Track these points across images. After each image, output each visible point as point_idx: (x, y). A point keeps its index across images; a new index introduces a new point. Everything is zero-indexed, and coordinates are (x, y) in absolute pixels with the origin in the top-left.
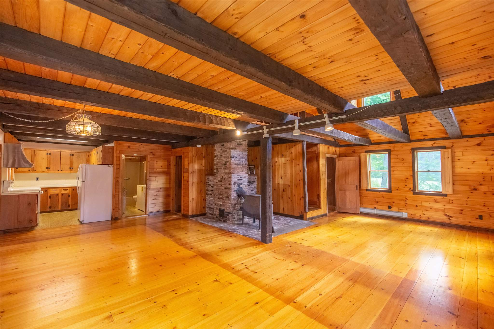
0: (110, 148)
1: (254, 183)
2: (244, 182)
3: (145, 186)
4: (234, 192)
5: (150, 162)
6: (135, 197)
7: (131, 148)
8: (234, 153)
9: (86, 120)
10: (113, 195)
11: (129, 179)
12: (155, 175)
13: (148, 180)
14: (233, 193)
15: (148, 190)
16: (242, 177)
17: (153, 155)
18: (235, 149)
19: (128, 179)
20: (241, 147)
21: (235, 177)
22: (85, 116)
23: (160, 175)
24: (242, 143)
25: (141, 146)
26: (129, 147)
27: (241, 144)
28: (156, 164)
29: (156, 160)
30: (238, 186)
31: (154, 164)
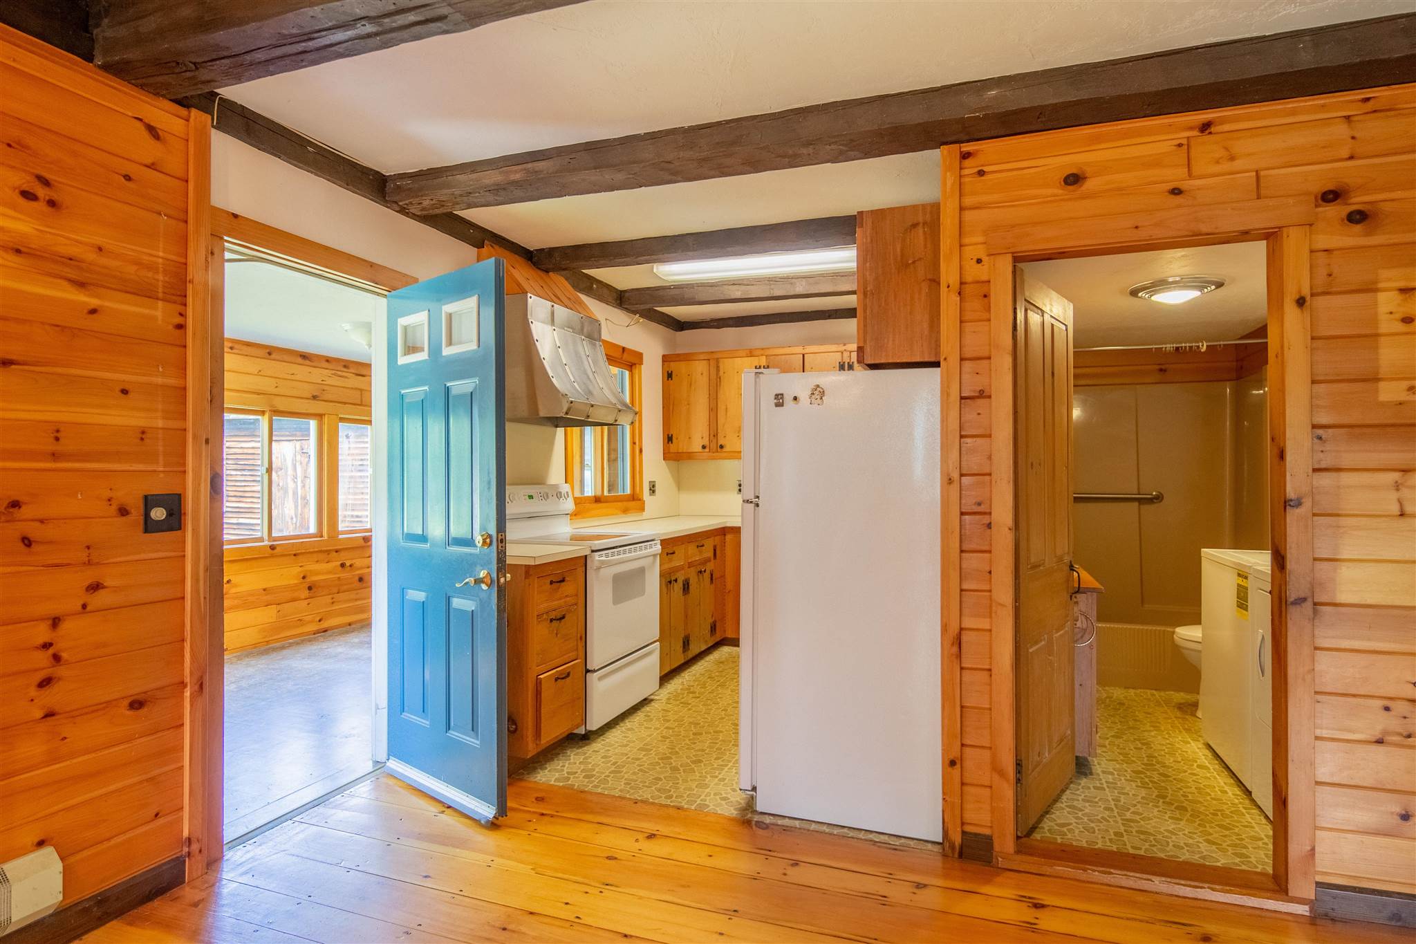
0: (915, 226)
3: (1260, 561)
5: (1321, 302)
6: (1188, 634)
7: (1089, 185)
10: (945, 628)
11: (1159, 498)
13: (1292, 515)
15: (1296, 618)
17: (1358, 217)
19: (1151, 501)
25: (1207, 148)
26: (1073, 180)
31: (1374, 320)
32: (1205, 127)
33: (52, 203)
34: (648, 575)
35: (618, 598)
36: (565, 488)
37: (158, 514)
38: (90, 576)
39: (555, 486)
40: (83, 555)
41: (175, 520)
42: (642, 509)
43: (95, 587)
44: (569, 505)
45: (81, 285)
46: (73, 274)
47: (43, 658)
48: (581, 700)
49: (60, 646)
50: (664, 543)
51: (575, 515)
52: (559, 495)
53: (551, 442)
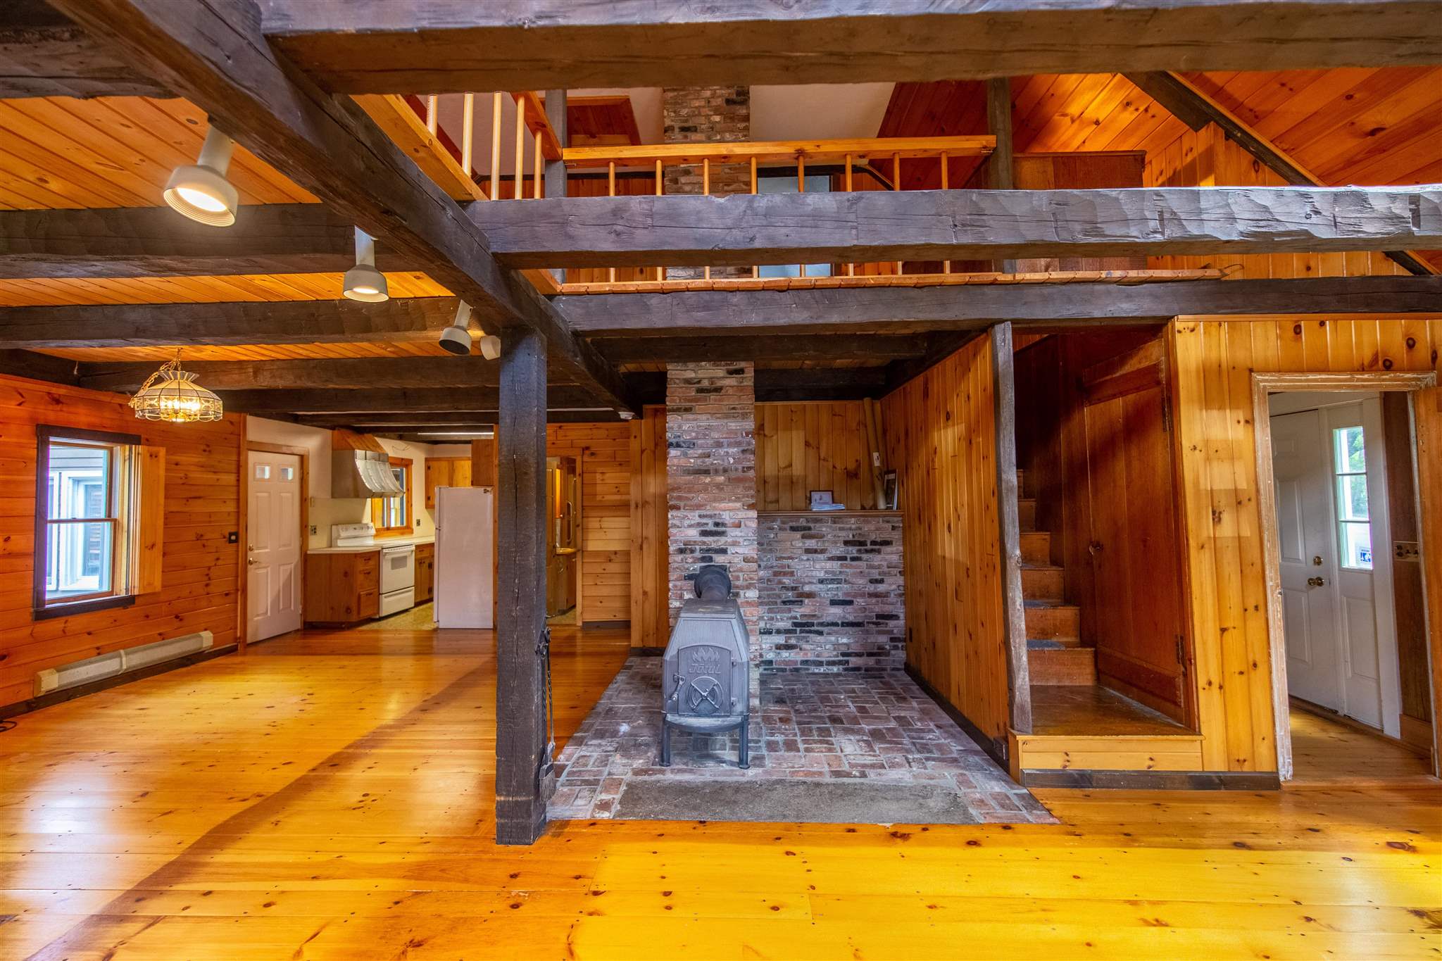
1: (888, 549)
2: (735, 544)
4: (684, 582)
5: (585, 475)
8: (680, 427)
9: (185, 386)
12: (600, 514)
13: (578, 529)
14: (675, 586)
15: (578, 555)
16: (724, 525)
17: (592, 454)
18: (688, 410)
20: (716, 400)
21: (687, 522)
22: (182, 377)
23: (619, 513)
24: (719, 383)
25: (560, 433)
27: (718, 390)
28: (603, 480)
29: (600, 470)
30: (703, 559)
31: (594, 480)
32: (560, 427)
33: (210, 451)
34: (408, 560)
35: (394, 567)
36: (371, 524)
37: (233, 538)
38: (217, 555)
39: (366, 524)
40: (214, 550)
41: (236, 541)
42: (412, 533)
43: (218, 559)
44: (373, 532)
45: (215, 472)
46: (213, 470)
47: (206, 578)
48: (377, 604)
49: (211, 575)
50: (416, 546)
51: (375, 536)
52: (368, 528)
53: (364, 505)
